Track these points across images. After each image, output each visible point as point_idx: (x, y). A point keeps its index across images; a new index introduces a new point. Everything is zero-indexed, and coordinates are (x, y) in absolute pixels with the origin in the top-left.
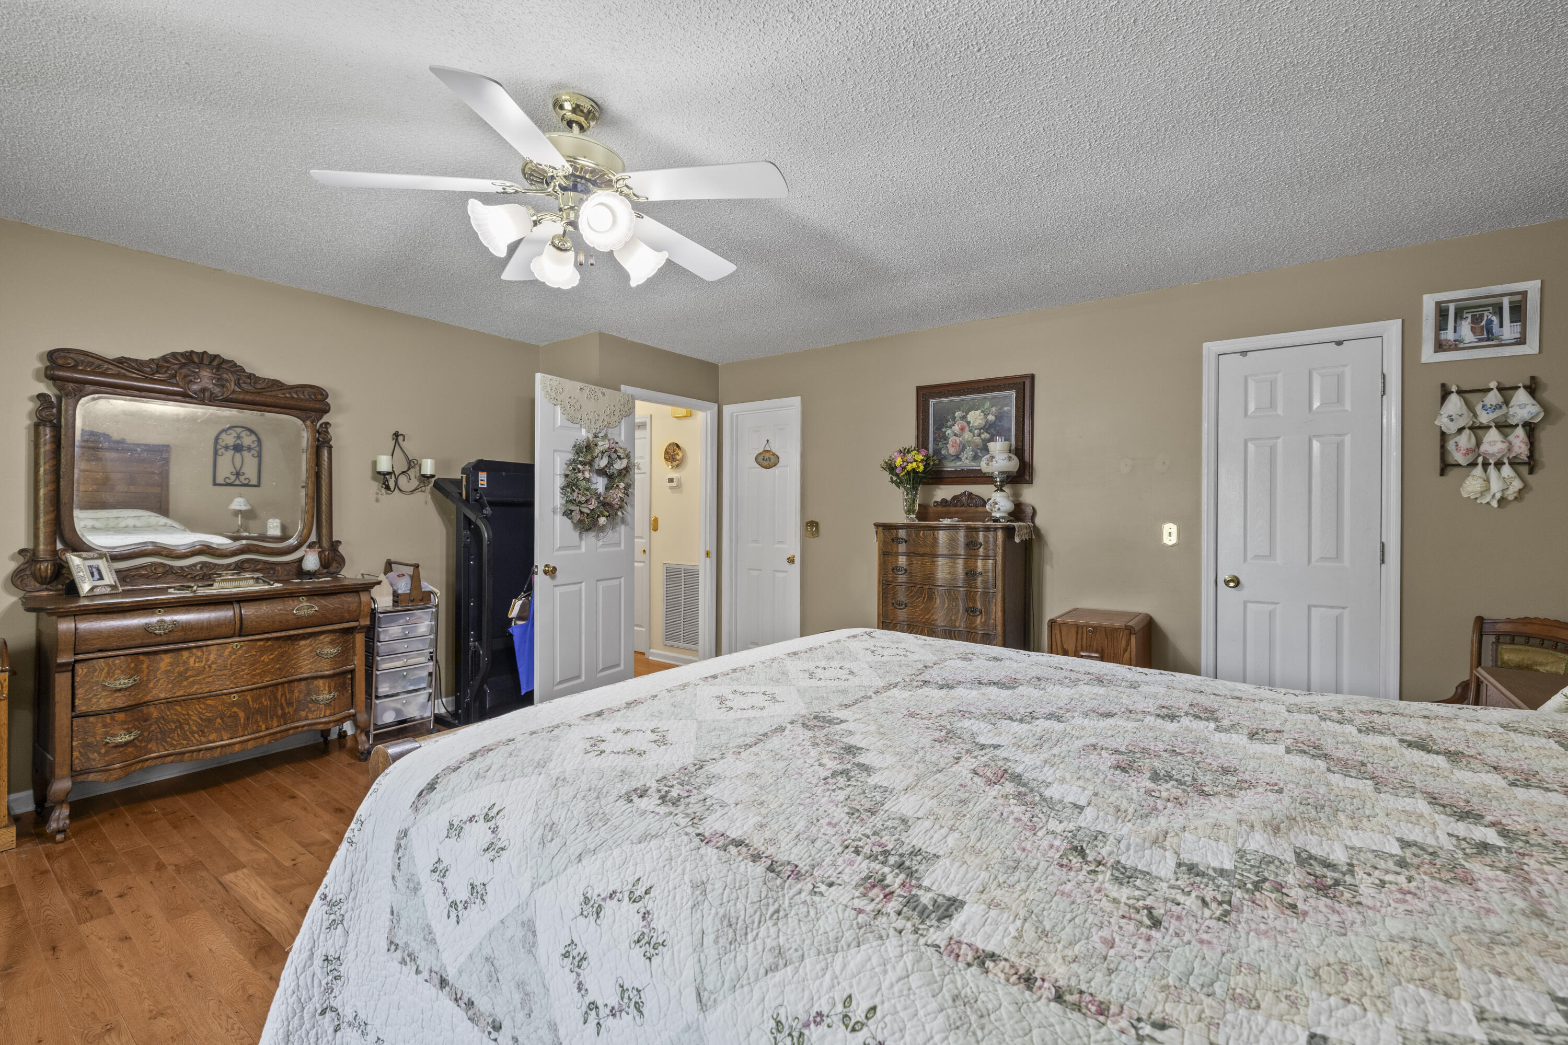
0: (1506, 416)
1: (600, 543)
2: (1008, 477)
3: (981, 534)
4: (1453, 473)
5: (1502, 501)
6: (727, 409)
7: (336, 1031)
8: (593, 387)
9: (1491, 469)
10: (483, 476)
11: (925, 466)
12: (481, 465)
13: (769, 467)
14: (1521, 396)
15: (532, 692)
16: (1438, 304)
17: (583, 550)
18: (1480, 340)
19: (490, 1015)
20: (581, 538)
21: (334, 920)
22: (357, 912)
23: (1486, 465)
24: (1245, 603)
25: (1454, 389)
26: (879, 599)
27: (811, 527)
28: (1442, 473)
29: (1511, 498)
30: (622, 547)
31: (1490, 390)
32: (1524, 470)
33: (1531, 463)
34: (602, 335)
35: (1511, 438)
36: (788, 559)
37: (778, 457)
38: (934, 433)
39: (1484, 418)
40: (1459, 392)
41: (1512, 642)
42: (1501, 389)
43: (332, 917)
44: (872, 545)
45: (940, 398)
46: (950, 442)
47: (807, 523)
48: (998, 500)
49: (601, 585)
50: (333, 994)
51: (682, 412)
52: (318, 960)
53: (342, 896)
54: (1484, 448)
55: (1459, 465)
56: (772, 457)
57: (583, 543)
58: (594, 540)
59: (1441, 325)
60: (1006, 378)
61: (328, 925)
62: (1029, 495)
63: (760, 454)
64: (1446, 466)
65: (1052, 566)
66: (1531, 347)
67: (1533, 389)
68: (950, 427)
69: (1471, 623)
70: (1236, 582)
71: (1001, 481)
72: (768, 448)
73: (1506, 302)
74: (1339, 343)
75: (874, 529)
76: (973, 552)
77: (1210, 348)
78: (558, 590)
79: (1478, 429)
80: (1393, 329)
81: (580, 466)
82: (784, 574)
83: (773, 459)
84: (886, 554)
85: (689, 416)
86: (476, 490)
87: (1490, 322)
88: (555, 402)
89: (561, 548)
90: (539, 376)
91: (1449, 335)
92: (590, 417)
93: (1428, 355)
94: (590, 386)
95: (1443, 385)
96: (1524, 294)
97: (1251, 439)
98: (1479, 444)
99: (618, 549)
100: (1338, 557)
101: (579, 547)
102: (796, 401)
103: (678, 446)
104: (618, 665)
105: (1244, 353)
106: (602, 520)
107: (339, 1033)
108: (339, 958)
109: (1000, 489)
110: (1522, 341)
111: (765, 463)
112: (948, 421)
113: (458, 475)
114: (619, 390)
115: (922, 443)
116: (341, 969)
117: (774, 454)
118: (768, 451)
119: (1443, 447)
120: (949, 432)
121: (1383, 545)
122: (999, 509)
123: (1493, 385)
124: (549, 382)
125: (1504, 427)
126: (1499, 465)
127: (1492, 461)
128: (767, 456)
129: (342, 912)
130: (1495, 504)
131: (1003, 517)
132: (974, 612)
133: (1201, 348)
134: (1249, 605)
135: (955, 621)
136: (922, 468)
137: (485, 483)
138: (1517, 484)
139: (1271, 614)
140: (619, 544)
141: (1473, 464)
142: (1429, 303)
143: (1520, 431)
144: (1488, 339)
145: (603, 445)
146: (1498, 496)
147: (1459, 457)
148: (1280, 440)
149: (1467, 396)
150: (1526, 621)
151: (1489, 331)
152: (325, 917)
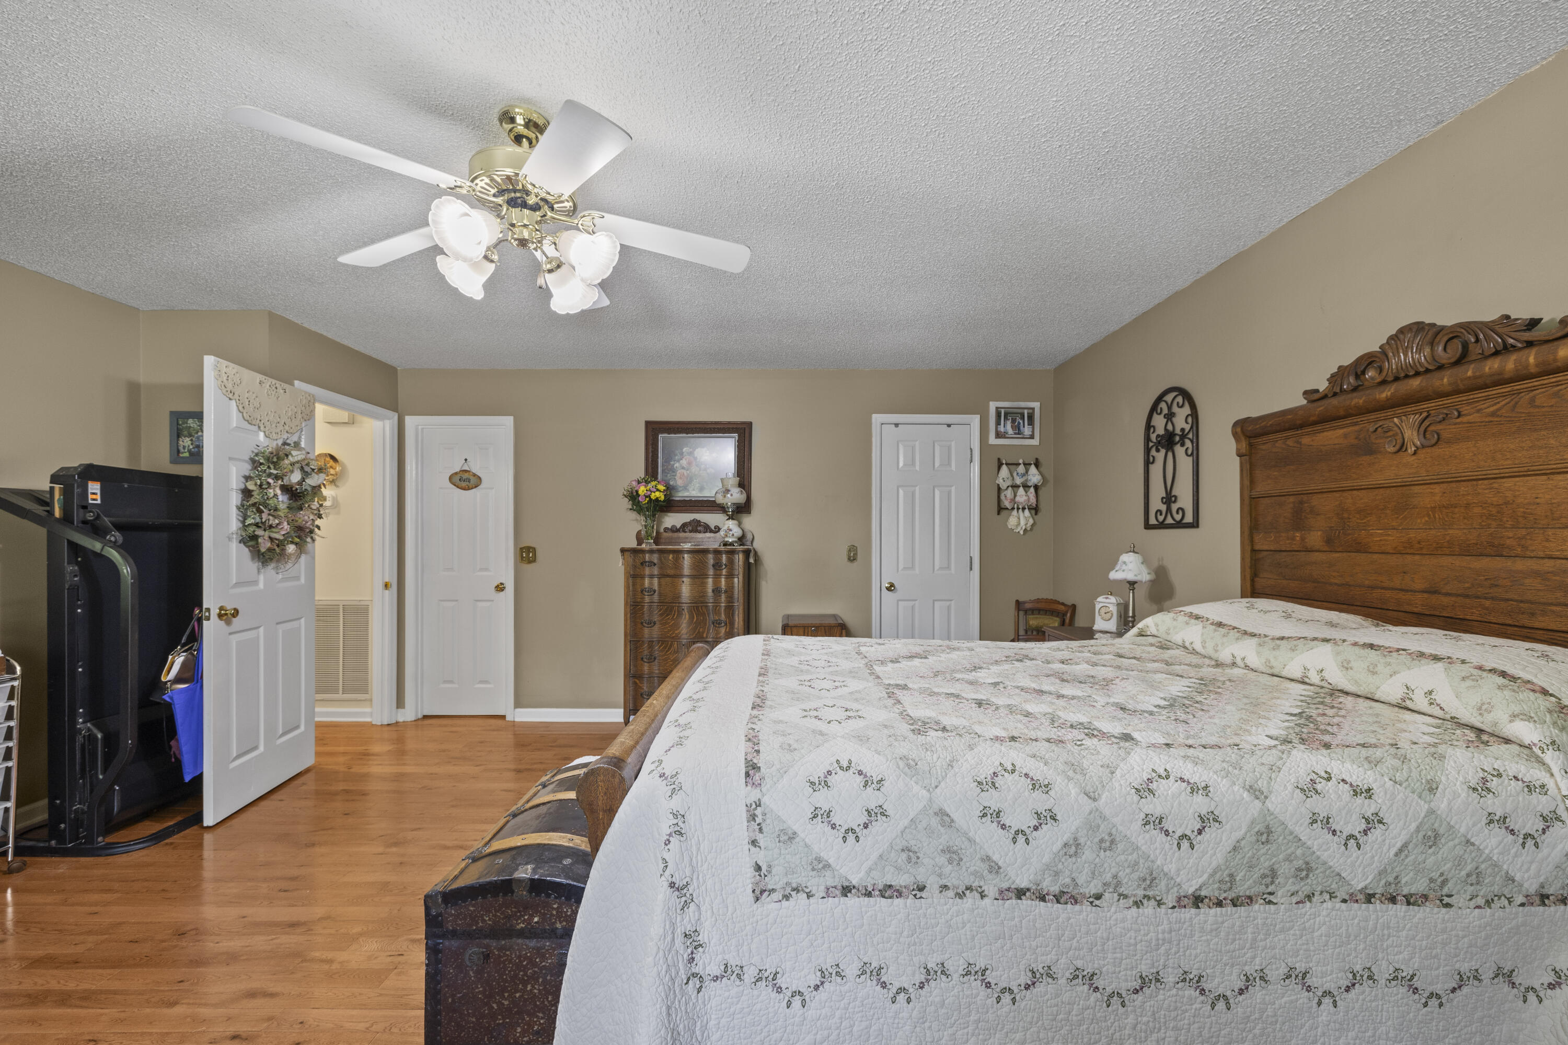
0: (1027, 480)
1: (280, 576)
2: (738, 508)
3: (724, 557)
4: (1004, 513)
5: (1025, 530)
6: (410, 421)
7: (698, 992)
8: (274, 381)
9: (1020, 510)
10: (94, 488)
11: (665, 495)
12: (90, 472)
13: (469, 489)
14: (1033, 469)
15: (201, 774)
16: (997, 408)
17: (261, 585)
18: (1015, 434)
19: (914, 883)
20: (259, 572)
21: (686, 901)
22: (703, 888)
23: (1018, 509)
24: (898, 601)
25: (1004, 462)
26: (626, 620)
27: (526, 555)
28: (999, 514)
29: (1029, 529)
30: (303, 580)
31: (1020, 464)
32: (1033, 512)
33: (1035, 510)
34: (272, 316)
35: (1028, 493)
36: (497, 587)
37: (480, 478)
38: (663, 466)
39: (1018, 481)
40: (1007, 464)
41: (1033, 614)
42: (1025, 464)
43: (684, 899)
44: (618, 568)
45: (669, 434)
46: (678, 475)
47: (521, 549)
48: (731, 527)
49: (281, 628)
50: (695, 963)
51: (344, 416)
52: (679, 939)
53: (688, 879)
54: (1018, 499)
55: (1007, 509)
56: (471, 478)
57: (262, 577)
58: (273, 572)
59: (998, 423)
60: (729, 423)
61: (681, 907)
62: (750, 522)
63: (456, 473)
64: (1000, 509)
65: (767, 582)
66: (1035, 442)
67: (1037, 465)
68: (678, 461)
69: (1013, 604)
70: (891, 588)
71: (732, 511)
72: (466, 468)
73: (1026, 412)
74: (949, 426)
75: (619, 554)
76: (718, 572)
77: (877, 418)
78: (235, 639)
79: (1015, 487)
80: (975, 420)
81: (270, 481)
82: (488, 604)
83: (473, 480)
84: (634, 576)
85: (351, 422)
86: (85, 507)
87: (1019, 423)
88: (230, 395)
89: (238, 584)
90: (209, 361)
91: (1001, 428)
92: (271, 419)
93: (993, 440)
94: (271, 380)
95: (999, 459)
96: (1033, 409)
97: (902, 486)
98: (1015, 496)
99: (295, 583)
100: (948, 568)
101: (256, 582)
102: (509, 421)
103: (333, 458)
104: (297, 727)
105: (897, 425)
106: (291, 548)
107: (701, 993)
108: (696, 931)
109: (731, 518)
110: (1032, 437)
111: (464, 484)
112: (676, 455)
113: (43, 484)
114: (293, 385)
115: (652, 471)
116: (700, 938)
117: (474, 475)
118: (466, 471)
119: (999, 497)
120: (677, 465)
121: (971, 557)
122: (733, 535)
123: (1021, 461)
124: (225, 370)
125: (1026, 486)
126: (1024, 509)
127: (1020, 507)
128: (466, 476)
129: (691, 891)
130: (1022, 532)
131: (736, 542)
132: (720, 624)
133: (871, 417)
134: (900, 602)
135: (703, 633)
136: (662, 498)
137: (98, 497)
138: (1031, 521)
139: (913, 607)
140: (297, 578)
141: (1013, 509)
142: (993, 406)
143: (1032, 490)
144: (1019, 434)
145: (296, 455)
146: (1024, 528)
147: (1007, 504)
148: (917, 488)
149: (1010, 466)
150: (1038, 601)
151: (1019, 429)
152: (678, 901)
